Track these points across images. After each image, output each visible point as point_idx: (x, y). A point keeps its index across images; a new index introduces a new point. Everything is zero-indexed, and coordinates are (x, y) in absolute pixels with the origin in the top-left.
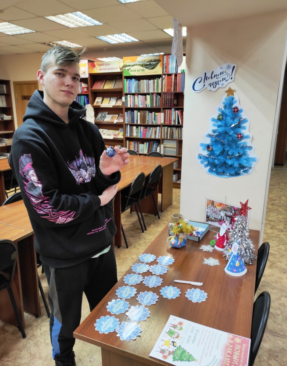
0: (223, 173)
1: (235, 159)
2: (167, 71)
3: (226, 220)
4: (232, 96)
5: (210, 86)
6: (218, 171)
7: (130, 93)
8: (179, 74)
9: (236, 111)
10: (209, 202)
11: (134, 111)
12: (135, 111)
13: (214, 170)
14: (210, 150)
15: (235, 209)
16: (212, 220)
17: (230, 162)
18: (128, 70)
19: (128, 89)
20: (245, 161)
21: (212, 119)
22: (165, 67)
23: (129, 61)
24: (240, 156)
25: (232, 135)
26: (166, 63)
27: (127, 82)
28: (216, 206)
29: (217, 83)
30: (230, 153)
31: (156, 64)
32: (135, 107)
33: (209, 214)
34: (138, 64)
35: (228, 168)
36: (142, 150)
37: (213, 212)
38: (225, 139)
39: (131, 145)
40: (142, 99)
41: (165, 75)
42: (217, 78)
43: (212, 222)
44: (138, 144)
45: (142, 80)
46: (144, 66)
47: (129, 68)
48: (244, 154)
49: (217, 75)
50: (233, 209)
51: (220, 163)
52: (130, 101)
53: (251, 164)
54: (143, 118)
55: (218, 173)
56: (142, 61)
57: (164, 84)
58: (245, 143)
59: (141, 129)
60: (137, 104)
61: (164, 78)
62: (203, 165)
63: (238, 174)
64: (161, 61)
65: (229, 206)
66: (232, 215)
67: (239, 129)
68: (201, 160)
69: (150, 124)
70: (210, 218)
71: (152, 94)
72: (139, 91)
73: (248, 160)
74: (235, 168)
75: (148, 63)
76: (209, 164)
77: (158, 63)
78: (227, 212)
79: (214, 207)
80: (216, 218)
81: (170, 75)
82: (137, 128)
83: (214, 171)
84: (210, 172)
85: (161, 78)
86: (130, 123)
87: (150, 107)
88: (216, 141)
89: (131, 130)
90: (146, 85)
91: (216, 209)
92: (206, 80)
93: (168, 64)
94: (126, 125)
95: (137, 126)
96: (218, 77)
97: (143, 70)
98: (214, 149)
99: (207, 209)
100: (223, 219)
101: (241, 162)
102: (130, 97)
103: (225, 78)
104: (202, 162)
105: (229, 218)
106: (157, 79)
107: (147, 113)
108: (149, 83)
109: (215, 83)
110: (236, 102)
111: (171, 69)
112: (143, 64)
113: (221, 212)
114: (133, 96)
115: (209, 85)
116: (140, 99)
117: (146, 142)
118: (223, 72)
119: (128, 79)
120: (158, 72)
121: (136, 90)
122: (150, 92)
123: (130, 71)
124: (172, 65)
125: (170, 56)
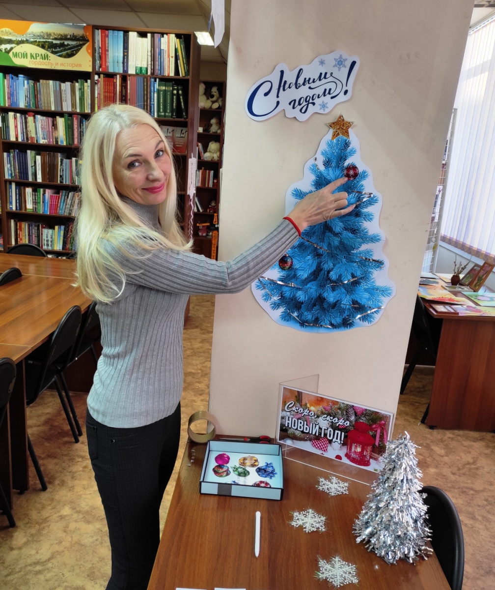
0: (316, 323)
1: (343, 290)
2: (104, 67)
3: (333, 438)
4: (345, 138)
5: (294, 108)
6: (303, 318)
7: (14, 107)
8: (130, 75)
9: (353, 176)
10: (288, 394)
11: (26, 152)
12: (29, 152)
13: (295, 314)
14: (287, 267)
15: (358, 411)
16: (294, 438)
17: (331, 297)
18: (8, 52)
19: (9, 98)
20: (366, 295)
21: (295, 191)
22: (99, 56)
23: (7, 29)
24: (356, 283)
25: (340, 233)
26: (101, 48)
27: (6, 81)
28: (308, 405)
29: (311, 101)
30: (333, 275)
31: (77, 46)
32: (29, 142)
33: (287, 422)
34: (32, 40)
35: (328, 311)
36: (50, 243)
37: (298, 419)
38: (323, 242)
39: (21, 230)
40: (45, 124)
41: (99, 74)
42: (310, 88)
43: (294, 441)
44: (38, 229)
45: (45, 81)
46: (48, 48)
47: (8, 46)
48: (365, 277)
49: (310, 79)
50: (351, 412)
51: (308, 299)
52: (16, 127)
53: (379, 301)
54: (50, 170)
55: (303, 323)
56: (42, 34)
57: (96, 96)
58: (368, 252)
59: (44, 193)
60: (32, 134)
61: (97, 80)
62: (269, 302)
63: (348, 324)
64: (88, 41)
65: (342, 405)
66: (348, 424)
67: (358, 219)
68: (263, 292)
69: (67, 183)
70: (290, 431)
71: (71, 115)
72: (37, 105)
73: (374, 291)
74: (342, 311)
75: (58, 42)
76: (283, 300)
77: (81, 46)
78: (336, 419)
79: (301, 406)
80: (305, 431)
81: (110, 76)
82: (35, 191)
83: (294, 318)
84: (285, 320)
85: (89, 81)
86: (18, 180)
87: (65, 144)
88: (301, 246)
89: (20, 195)
90: (55, 92)
91: (306, 412)
92: (284, 90)
93: (104, 50)
94: (8, 183)
95: (36, 187)
96: (312, 85)
97: (46, 57)
98: (297, 265)
99: (283, 410)
100: (325, 435)
101: (356, 297)
102: (15, 118)
103: (330, 89)
104: (267, 297)
105: (339, 432)
106: (79, 80)
107: (59, 158)
108: (62, 88)
109: (306, 101)
110: (353, 152)
111: (113, 62)
112: (45, 42)
113: (320, 418)
114: (23, 116)
115: (290, 104)
116: (39, 125)
117: (60, 224)
118: (326, 74)
119: (9, 74)
120: (80, 65)
121: (29, 103)
122: (65, 109)
123: (11, 54)
124: (115, 53)
125: (110, 32)
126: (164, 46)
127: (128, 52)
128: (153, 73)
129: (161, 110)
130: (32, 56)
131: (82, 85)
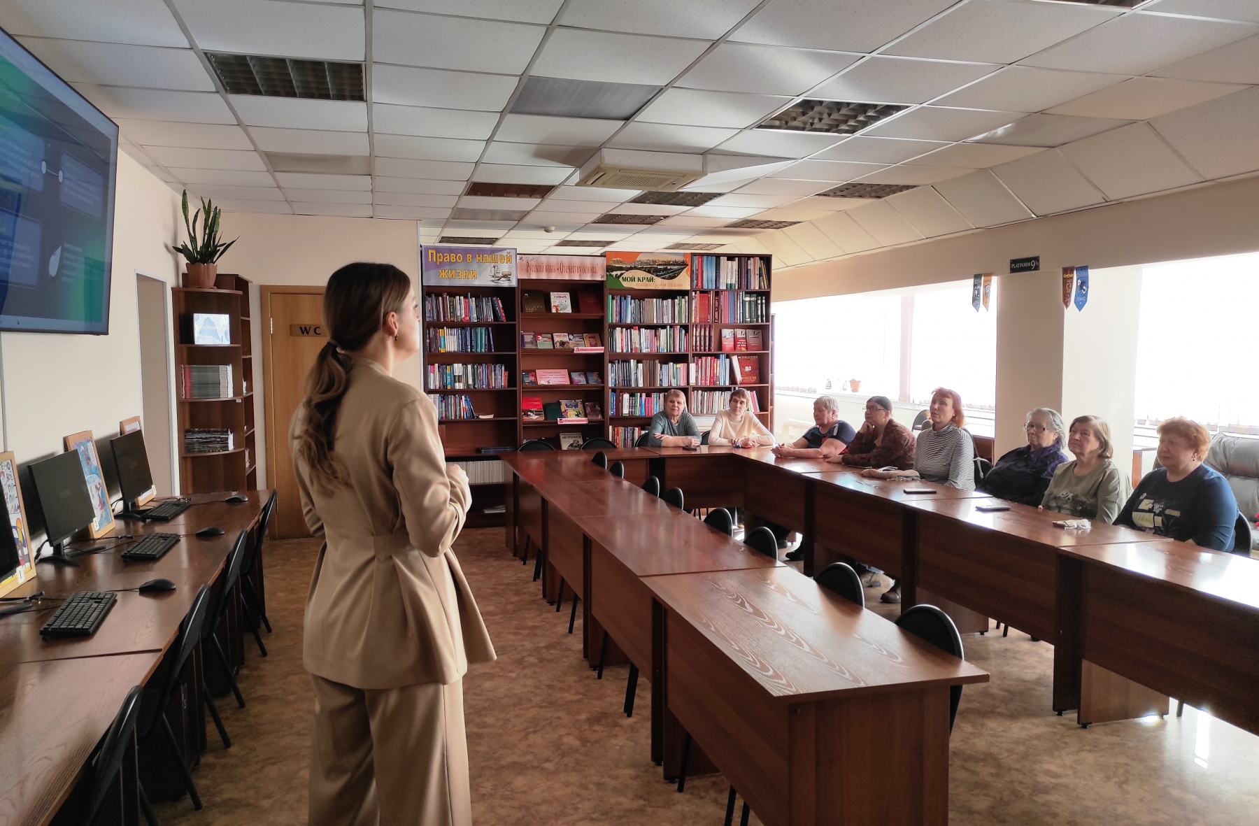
2: (700, 284)
7: (621, 323)
8: (722, 291)
11: (629, 362)
12: (632, 361)
18: (618, 277)
19: (617, 316)
22: (697, 277)
23: (618, 259)
26: (699, 270)
27: (614, 301)
31: (679, 270)
32: (633, 352)
34: (640, 266)
39: (618, 434)
40: (649, 335)
41: (695, 291)
45: (649, 299)
46: (654, 272)
47: (619, 273)
52: (622, 340)
54: (650, 376)
57: (693, 309)
59: (641, 396)
60: (637, 345)
61: (694, 296)
64: (688, 265)
71: (671, 326)
72: (641, 320)
75: (662, 267)
77: (682, 269)
81: (704, 292)
82: (632, 395)
85: (687, 297)
86: (621, 387)
87: (665, 351)
89: (618, 401)
90: (658, 308)
93: (701, 271)
97: (650, 280)
102: (622, 332)
106: (678, 297)
107: (659, 365)
108: (664, 305)
111: (708, 281)
114: (629, 330)
116: (643, 337)
119: (617, 295)
120: (681, 285)
121: (635, 321)
122: (665, 322)
123: (621, 279)
124: (708, 274)
125: (705, 258)
126: (751, 267)
127: (719, 273)
128: (740, 288)
129: (747, 317)
130: (639, 279)
131: (680, 301)
